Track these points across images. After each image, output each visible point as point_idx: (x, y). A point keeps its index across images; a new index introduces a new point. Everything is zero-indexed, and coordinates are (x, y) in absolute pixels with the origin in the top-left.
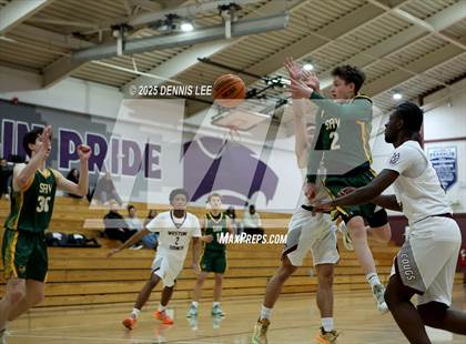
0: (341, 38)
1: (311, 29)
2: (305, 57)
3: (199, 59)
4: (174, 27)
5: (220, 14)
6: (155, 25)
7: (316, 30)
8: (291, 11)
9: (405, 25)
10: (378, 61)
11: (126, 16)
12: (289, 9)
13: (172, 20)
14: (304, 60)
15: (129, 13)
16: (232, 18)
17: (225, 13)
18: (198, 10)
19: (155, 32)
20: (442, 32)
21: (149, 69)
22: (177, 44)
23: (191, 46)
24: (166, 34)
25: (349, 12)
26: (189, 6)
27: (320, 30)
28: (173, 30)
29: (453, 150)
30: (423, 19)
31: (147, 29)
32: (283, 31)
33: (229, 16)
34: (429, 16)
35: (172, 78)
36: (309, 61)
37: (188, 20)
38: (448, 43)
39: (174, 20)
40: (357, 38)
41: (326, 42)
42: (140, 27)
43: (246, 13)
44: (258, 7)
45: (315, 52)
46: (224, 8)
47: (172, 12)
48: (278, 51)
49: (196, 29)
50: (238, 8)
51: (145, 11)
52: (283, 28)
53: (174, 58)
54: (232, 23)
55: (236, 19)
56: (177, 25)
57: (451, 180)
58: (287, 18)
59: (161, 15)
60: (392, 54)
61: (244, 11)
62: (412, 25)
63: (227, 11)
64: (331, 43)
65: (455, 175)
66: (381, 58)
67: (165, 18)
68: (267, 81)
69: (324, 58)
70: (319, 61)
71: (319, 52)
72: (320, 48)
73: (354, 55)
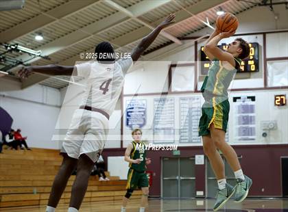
0: (65, 18)
1: (42, 10)
2: (37, 30)
7: (46, 11)
9: (112, 11)
10: (92, 36)
14: (36, 32)
20: (139, 18)
27: (49, 11)
29: (144, 102)
30: (125, 7)
32: (21, 10)
34: (130, 6)
36: (40, 34)
38: (143, 26)
40: (77, 19)
41: (54, 20)
45: (45, 27)
48: (16, 24)
52: (20, 8)
57: (142, 123)
60: (103, 32)
62: (117, 11)
64: (57, 21)
65: (145, 120)
66: (94, 34)
68: (7, 47)
69: (51, 32)
70: (47, 33)
71: (48, 27)
72: (49, 25)
73: (74, 31)
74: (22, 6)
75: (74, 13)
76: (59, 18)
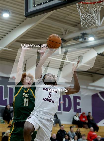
3: (98, 54)
4: (85, 39)
6: (76, 39)
11: (63, 35)
13: (84, 36)
15: (64, 33)
19: (77, 42)
21: (74, 60)
22: (87, 47)
24: (82, 43)
26: (92, 28)
28: (85, 41)
31: (73, 41)
35: (85, 64)
39: (85, 36)
42: (70, 40)
47: (84, 32)
49: (96, 40)
51: (72, 32)
53: (86, 54)
56: (87, 38)
59: (79, 34)
67: (81, 35)
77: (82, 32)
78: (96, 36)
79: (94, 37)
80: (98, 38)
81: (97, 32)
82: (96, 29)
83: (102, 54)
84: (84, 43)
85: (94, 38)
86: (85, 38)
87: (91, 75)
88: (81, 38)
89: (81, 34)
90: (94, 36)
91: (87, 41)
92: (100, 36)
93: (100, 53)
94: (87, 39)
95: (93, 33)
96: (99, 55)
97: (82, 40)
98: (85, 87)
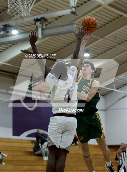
0: (107, 37)
3: (21, 51)
4: (8, 32)
5: (35, 24)
8: (77, 21)
12: (75, 20)
16: (42, 26)
17: (38, 23)
18: (22, 21)
22: (9, 42)
23: (17, 43)
24: (3, 36)
25: (111, 21)
26: (16, 19)
28: (7, 34)
33: (40, 25)
35: (6, 62)
36: (87, 51)
37: (16, 28)
39: (7, 28)
40: (116, 37)
41: (98, 39)
43: (50, 23)
44: (57, 19)
46: (37, 20)
47: (7, 23)
48: (68, 45)
49: (20, 33)
50: (45, 20)
52: (72, 32)
53: (7, 50)
54: (42, 29)
55: (44, 27)
56: (9, 30)
58: (75, 26)
61: (49, 21)
63: (39, 22)
64: (101, 40)
67: (2, 27)
69: (96, 49)
70: (93, 51)
71: (94, 45)
72: (94, 44)
73: (114, 47)
74: (74, 30)
75: (113, 33)
76: (102, 38)
77: (4, 24)
78: (21, 29)
79: (18, 30)
80: (22, 31)
81: (22, 24)
82: (21, 20)
83: (28, 51)
84: (6, 37)
85: (19, 32)
86: (7, 30)
87: (13, 76)
88: (2, 31)
89: (3, 25)
90: (19, 28)
91: (10, 34)
92: (26, 29)
93: (25, 50)
94: (9, 32)
95: (18, 25)
96: (23, 52)
97: (4, 33)
98: (5, 91)
